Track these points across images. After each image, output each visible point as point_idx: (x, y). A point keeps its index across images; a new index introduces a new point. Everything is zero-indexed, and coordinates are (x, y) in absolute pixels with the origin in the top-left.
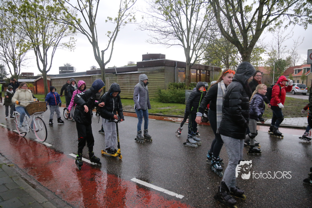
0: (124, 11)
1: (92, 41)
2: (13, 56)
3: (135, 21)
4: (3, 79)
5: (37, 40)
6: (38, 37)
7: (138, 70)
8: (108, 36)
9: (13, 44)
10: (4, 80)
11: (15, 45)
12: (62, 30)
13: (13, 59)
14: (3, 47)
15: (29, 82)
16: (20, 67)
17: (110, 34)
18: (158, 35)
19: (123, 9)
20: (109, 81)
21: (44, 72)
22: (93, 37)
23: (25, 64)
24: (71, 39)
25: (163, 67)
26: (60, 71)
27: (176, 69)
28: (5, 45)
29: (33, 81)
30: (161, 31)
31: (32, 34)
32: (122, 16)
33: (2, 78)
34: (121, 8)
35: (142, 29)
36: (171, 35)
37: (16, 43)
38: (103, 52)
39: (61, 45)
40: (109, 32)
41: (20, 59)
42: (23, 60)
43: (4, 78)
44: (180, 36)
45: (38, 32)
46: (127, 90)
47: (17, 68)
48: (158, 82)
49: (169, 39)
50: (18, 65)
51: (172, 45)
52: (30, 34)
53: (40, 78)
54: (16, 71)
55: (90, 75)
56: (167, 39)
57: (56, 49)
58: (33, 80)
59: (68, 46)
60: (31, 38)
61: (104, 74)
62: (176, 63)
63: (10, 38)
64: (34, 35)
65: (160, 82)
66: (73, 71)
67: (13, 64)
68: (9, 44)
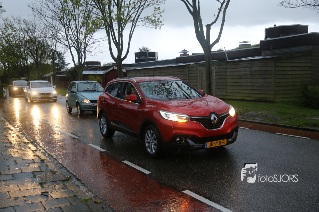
1: (192, 11)
2: (77, 40)
4: (61, 70)
5: (110, 13)
6: (111, 9)
7: (263, 53)
9: (77, 22)
10: (63, 72)
11: (79, 22)
13: (77, 42)
14: (64, 27)
15: (96, 74)
16: (86, 54)
20: (214, 72)
21: (119, 60)
22: (194, 6)
23: (91, 49)
24: (155, 11)
25: (310, 47)
26: (136, 58)
28: (67, 24)
29: (103, 74)
31: (102, 6)
33: (59, 69)
37: (81, 20)
38: (209, 27)
39: (143, 21)
41: (85, 44)
42: (89, 43)
43: (63, 70)
46: (245, 86)
47: (82, 56)
48: (299, 72)
50: (83, 50)
52: (100, 6)
53: (112, 68)
54: (81, 60)
55: (184, 64)
57: (135, 26)
58: (102, 72)
59: (152, 21)
60: (101, 12)
61: (209, 62)
63: (73, 13)
64: (105, 8)
65: (303, 72)
66: (154, 58)
67: (77, 50)
68: (72, 23)
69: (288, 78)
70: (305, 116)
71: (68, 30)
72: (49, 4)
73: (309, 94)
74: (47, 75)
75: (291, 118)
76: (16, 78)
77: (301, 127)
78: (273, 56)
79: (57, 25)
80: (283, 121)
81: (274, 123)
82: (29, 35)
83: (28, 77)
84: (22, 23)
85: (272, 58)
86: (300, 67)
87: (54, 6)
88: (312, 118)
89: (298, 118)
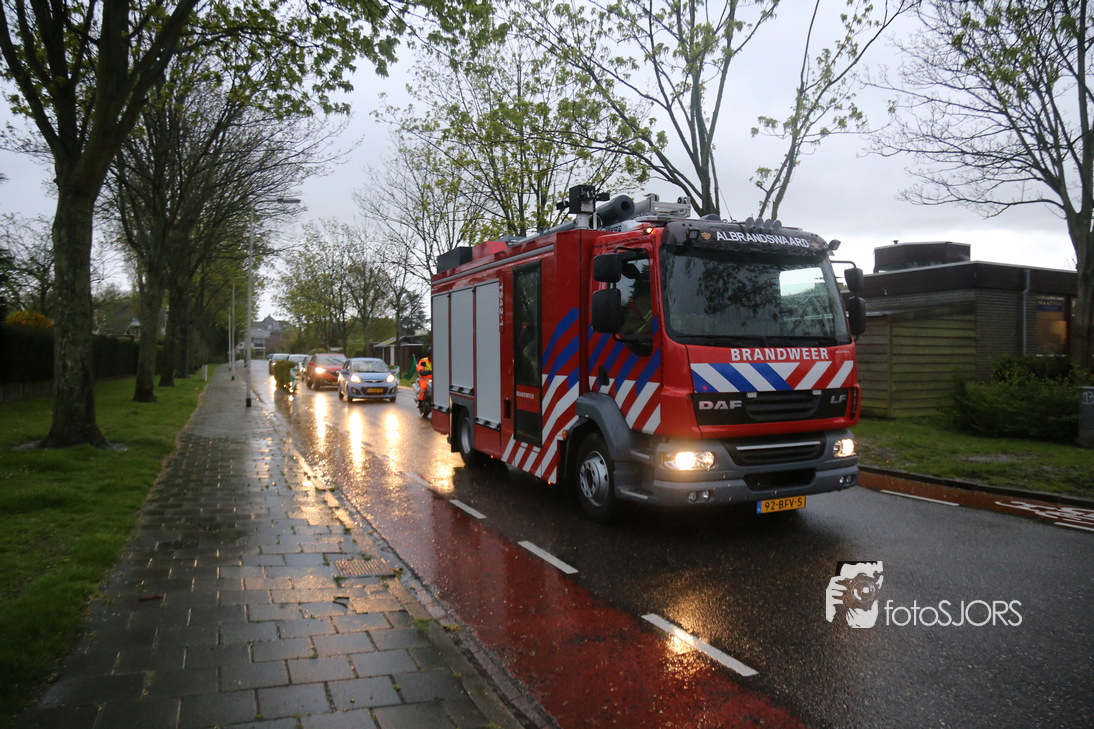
0: (819, 92)
1: (701, 207)
3: (860, 122)
4: (414, 333)
5: (522, 211)
6: (525, 202)
8: (759, 185)
10: (419, 337)
12: (598, 175)
14: (424, 239)
17: (766, 176)
18: (951, 169)
19: (810, 83)
22: (706, 196)
25: (971, 295)
27: (1025, 302)
28: (429, 234)
30: (964, 153)
32: (811, 111)
33: (411, 331)
34: (805, 81)
35: (886, 151)
36: (1008, 164)
37: (459, 225)
40: (764, 172)
43: (418, 333)
44: (1050, 167)
45: (526, 186)
48: (948, 351)
49: (994, 183)
51: (1009, 205)
52: (500, 194)
56: (986, 185)
60: (503, 207)
62: (1028, 276)
63: (445, 210)
64: (511, 199)
65: (958, 351)
68: (441, 231)
69: (922, 364)
70: (954, 452)
71: (431, 247)
72: (395, 192)
73: (966, 402)
74: (383, 344)
75: (923, 457)
76: (321, 349)
77: (942, 479)
78: (888, 312)
79: (410, 235)
80: (903, 464)
81: (885, 468)
82: (351, 257)
83: (345, 346)
84: (340, 231)
85: (884, 316)
86: (948, 338)
87: (404, 196)
88: (971, 459)
89: (938, 458)
